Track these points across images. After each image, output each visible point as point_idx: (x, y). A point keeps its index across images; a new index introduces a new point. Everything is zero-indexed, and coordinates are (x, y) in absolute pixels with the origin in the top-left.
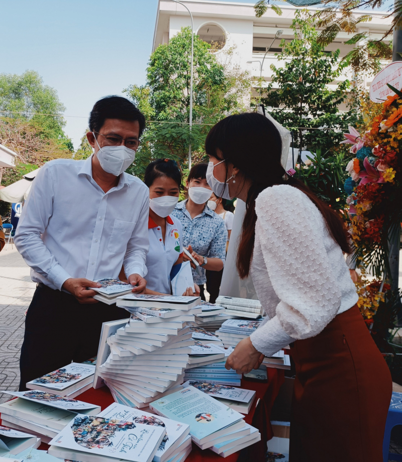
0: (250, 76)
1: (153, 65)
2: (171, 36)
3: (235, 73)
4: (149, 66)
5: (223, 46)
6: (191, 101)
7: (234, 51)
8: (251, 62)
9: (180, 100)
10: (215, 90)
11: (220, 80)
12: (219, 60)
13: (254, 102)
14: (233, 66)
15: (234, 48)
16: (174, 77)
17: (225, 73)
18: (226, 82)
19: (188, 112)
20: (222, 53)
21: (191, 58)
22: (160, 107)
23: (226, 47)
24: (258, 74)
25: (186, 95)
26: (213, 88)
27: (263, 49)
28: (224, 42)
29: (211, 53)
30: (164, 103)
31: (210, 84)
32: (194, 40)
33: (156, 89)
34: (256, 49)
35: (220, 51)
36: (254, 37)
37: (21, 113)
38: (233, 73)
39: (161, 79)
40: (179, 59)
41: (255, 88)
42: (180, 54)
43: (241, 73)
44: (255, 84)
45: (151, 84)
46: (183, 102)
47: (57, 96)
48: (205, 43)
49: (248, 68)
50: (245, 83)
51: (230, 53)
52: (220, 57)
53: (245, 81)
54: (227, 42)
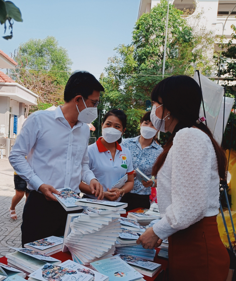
0: (214, 35)
1: (138, 28)
2: (152, 7)
3: (202, 33)
4: (134, 30)
5: (193, 12)
6: (165, 55)
7: (202, 16)
8: (215, 24)
9: (157, 54)
10: (185, 47)
11: (189, 39)
12: (189, 23)
13: (216, 55)
14: (200, 27)
15: (201, 14)
16: (153, 37)
17: (193, 34)
18: (193, 41)
19: (162, 64)
20: (192, 18)
21: (167, 23)
22: (141, 60)
23: (196, 13)
24: (220, 33)
25: (162, 50)
26: (183, 46)
27: (226, 13)
28: (194, 9)
29: (183, 18)
30: (145, 57)
31: (181, 42)
32: (170, 9)
33: (138, 47)
34: (220, 13)
35: (190, 16)
36: (219, 4)
37: (43, 66)
38: (199, 34)
39: (143, 39)
40: (157, 23)
41: (217, 44)
42: (159, 20)
43: (206, 33)
44: (218, 41)
45: (135, 43)
46: (159, 56)
47: (67, 54)
48: (179, 10)
49: (213, 28)
50: (209, 41)
51: (198, 17)
52: (190, 21)
53: (209, 39)
54: (196, 9)
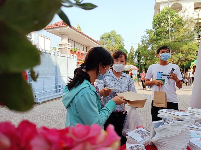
0: (193, 19)
1: (154, 21)
2: (160, 11)
3: (187, 19)
4: (153, 22)
5: (181, 10)
6: (170, 31)
7: (186, 11)
8: (193, 14)
9: (165, 32)
10: (179, 26)
11: (181, 22)
12: (180, 15)
13: (196, 28)
14: (186, 16)
15: (186, 10)
16: (162, 24)
17: (183, 20)
18: (183, 23)
19: (169, 35)
20: (181, 13)
21: (169, 16)
22: (158, 35)
23: (182, 10)
24: (197, 18)
25: (167, 29)
26: (178, 26)
27: (198, 8)
28: (182, 8)
29: (176, 13)
30: (159, 34)
31: (177, 24)
32: (170, 10)
33: (156, 29)
34: (195, 8)
35: (180, 12)
36: (194, 4)
37: (111, 44)
38: (186, 19)
39: (158, 26)
40: (164, 18)
41: (196, 23)
42: (164, 16)
43: (189, 18)
44: (196, 21)
45: (154, 28)
46: (167, 32)
48: (174, 10)
49: (193, 16)
50: (192, 22)
51: (184, 12)
52: (180, 14)
53: (192, 21)
54: (183, 8)
